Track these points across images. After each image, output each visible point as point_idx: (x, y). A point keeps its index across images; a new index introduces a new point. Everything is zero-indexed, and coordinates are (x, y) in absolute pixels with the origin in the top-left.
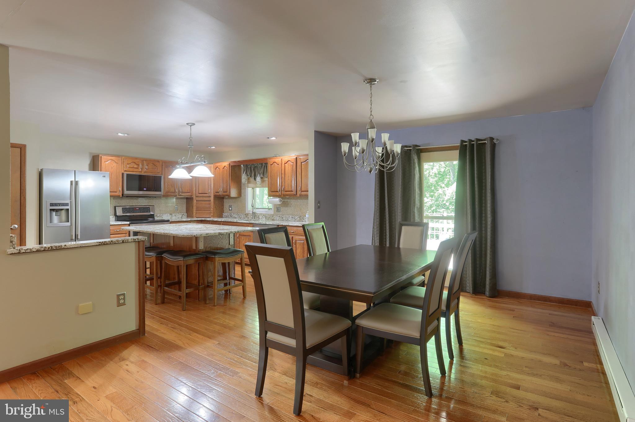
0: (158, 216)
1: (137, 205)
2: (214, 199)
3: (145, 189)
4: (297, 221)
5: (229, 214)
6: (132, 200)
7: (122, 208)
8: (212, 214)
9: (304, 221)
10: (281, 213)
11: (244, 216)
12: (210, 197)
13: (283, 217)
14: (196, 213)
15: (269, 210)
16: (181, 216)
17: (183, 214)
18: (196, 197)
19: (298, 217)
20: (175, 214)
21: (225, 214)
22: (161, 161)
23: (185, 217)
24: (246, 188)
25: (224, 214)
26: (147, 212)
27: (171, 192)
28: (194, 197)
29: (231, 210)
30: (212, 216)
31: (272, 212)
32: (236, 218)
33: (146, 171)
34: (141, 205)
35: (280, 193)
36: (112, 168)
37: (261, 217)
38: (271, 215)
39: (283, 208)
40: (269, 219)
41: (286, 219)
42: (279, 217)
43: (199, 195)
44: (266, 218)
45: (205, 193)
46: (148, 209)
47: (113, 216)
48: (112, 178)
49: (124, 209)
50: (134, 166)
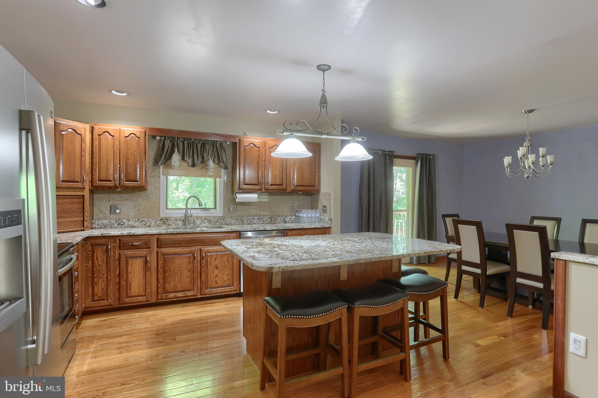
4: (267, 223)
5: (113, 221)
8: (86, 224)
9: (277, 222)
10: (236, 214)
11: (158, 222)
13: (243, 219)
19: (268, 217)
21: (99, 223)
24: (161, 175)
25: (97, 223)
29: (120, 213)
31: (219, 214)
32: (134, 227)
35: (261, 186)
38: (220, 217)
39: (239, 206)
40: (216, 223)
41: (248, 221)
42: (237, 220)
43: (61, 184)
44: (209, 223)
45: (76, 180)
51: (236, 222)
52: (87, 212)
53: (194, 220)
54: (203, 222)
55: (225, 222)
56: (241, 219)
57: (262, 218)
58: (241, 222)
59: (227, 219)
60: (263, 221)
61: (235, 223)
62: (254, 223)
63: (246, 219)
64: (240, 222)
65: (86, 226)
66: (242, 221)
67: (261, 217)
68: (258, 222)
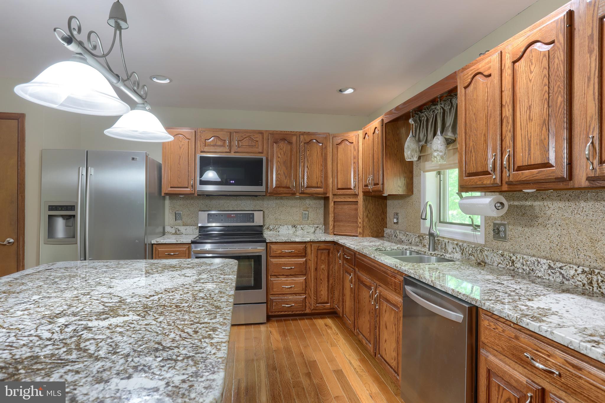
0: (272, 228)
1: (236, 209)
2: (364, 200)
3: (232, 182)
5: (393, 232)
6: (228, 201)
7: (208, 214)
8: (360, 230)
10: (507, 245)
12: (356, 195)
13: (514, 258)
14: (334, 226)
15: (475, 229)
16: (313, 230)
17: (316, 226)
18: (334, 195)
20: (302, 226)
21: (387, 232)
22: (266, 131)
23: (321, 231)
24: (422, 172)
26: (249, 221)
27: (283, 187)
28: (330, 195)
29: (397, 223)
30: (360, 233)
31: (479, 237)
32: (403, 241)
33: (236, 150)
34: (242, 209)
35: (496, 176)
36: (180, 148)
37: (450, 248)
38: (477, 245)
39: (512, 227)
40: (470, 256)
41: (525, 267)
42: (502, 258)
43: (337, 192)
44: (462, 254)
45: (348, 187)
46: (251, 217)
47: (194, 227)
48: (180, 165)
49: (211, 216)
50: (216, 143)
51: (501, 262)
52: (360, 218)
53: (445, 244)
54: (455, 250)
55: (482, 256)
56: (511, 258)
57: (561, 268)
58: (510, 264)
59: (486, 252)
60: (563, 277)
61: (500, 265)
62: (538, 276)
63: (521, 260)
64: (507, 263)
66: (513, 262)
67: (559, 265)
68: (549, 275)
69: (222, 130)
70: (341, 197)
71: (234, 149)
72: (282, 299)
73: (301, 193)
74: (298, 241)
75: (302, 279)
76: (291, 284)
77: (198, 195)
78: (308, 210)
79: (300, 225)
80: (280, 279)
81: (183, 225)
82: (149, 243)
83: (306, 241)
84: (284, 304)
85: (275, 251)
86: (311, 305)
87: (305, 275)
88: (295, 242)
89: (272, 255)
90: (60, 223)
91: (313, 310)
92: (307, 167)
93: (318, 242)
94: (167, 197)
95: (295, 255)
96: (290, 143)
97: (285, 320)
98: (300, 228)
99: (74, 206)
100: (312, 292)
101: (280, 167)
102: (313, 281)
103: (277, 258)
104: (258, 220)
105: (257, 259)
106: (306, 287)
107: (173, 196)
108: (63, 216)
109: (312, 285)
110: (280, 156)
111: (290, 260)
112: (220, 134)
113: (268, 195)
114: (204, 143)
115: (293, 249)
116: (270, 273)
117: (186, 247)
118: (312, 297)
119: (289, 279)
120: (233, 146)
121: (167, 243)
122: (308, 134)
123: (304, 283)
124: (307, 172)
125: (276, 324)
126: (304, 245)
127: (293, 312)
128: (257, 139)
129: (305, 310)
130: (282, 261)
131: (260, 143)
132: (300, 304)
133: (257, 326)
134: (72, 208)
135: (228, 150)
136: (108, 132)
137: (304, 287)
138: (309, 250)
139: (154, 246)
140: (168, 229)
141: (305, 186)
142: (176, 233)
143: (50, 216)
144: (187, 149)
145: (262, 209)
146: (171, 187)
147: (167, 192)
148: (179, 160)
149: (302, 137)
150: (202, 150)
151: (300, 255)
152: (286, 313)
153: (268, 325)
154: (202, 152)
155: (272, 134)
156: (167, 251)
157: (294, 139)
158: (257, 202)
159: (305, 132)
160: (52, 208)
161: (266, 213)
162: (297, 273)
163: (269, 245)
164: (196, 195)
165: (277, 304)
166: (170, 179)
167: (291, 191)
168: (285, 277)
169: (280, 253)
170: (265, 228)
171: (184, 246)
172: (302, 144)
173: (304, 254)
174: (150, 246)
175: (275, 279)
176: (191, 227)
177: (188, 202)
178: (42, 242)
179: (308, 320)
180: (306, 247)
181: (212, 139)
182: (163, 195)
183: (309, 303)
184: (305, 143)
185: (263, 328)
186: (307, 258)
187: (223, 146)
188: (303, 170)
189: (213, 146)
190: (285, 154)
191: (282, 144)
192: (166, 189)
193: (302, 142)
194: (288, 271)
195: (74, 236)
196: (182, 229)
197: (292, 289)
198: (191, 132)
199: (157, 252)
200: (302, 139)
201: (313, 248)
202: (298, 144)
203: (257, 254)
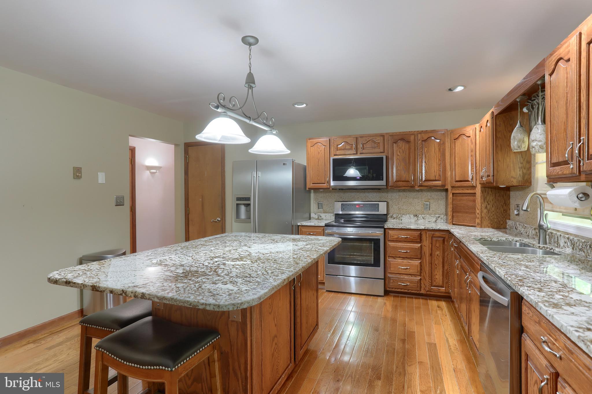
0: (395, 217)
1: (364, 200)
2: (482, 192)
5: (513, 223)
6: (358, 194)
7: (342, 204)
8: (478, 221)
11: (533, 232)
12: (474, 187)
14: (453, 217)
16: (434, 219)
17: (438, 216)
18: (452, 187)
20: (423, 216)
22: (387, 134)
23: (442, 221)
25: (510, 224)
26: (375, 211)
27: (403, 181)
28: (449, 187)
29: (518, 214)
30: (478, 224)
32: (521, 234)
33: (362, 152)
34: (370, 200)
36: (319, 153)
37: (561, 243)
43: (455, 184)
44: (573, 249)
45: (466, 180)
46: (377, 207)
47: (331, 214)
48: (319, 166)
49: (344, 205)
50: (345, 147)
52: (478, 210)
65: (478, 223)
69: (350, 136)
70: (459, 189)
71: (360, 150)
72: (398, 278)
73: (419, 186)
74: (413, 228)
75: (417, 262)
76: (406, 265)
77: (332, 189)
78: (430, 201)
79: (421, 215)
80: (397, 260)
81: (324, 213)
82: (296, 224)
83: (421, 228)
84: (400, 282)
85: (393, 236)
86: (426, 287)
87: (420, 259)
88: (411, 229)
89: (389, 239)
90: (243, 209)
91: (428, 291)
92: (425, 162)
93: (432, 230)
94: (312, 191)
95: (410, 240)
96: (408, 142)
97: (401, 297)
98: (422, 218)
99: (250, 198)
100: (427, 275)
101: (399, 163)
102: (427, 265)
103: (395, 242)
104: (382, 209)
105: (376, 242)
106: (421, 269)
107: (316, 190)
108: (244, 204)
109: (427, 268)
110: (399, 154)
111: (406, 244)
112: (349, 140)
113: (389, 188)
114: (336, 148)
115: (408, 235)
116: (388, 254)
117: (321, 229)
118: (427, 279)
119: (405, 261)
120: (359, 148)
121: (308, 225)
122: (426, 132)
123: (419, 266)
124: (425, 167)
125: (392, 298)
126: (420, 232)
127: (408, 290)
128: (379, 142)
129: (421, 290)
130: (398, 245)
131: (381, 145)
132: (415, 285)
133: (376, 297)
134: (248, 199)
135: (355, 153)
136: (251, 151)
137: (419, 270)
138: (424, 237)
139: (300, 227)
140: (313, 215)
141: (424, 179)
142: (318, 219)
143: (237, 204)
144: (324, 153)
145: (386, 200)
146: (313, 184)
147: (310, 187)
148: (318, 163)
149: (420, 135)
150: (335, 153)
151: (415, 241)
152: (402, 290)
153: (385, 298)
154: (335, 155)
155: (392, 135)
156: (308, 231)
157: (412, 138)
158: (382, 194)
159: (422, 131)
160: (238, 199)
161: (390, 203)
162: (412, 257)
163: (387, 230)
164: (331, 189)
165: (394, 281)
166: (312, 177)
167: (410, 184)
168: (402, 259)
169: (397, 238)
170: (389, 216)
171: (320, 228)
172: (419, 142)
173: (419, 240)
174: (297, 227)
175: (392, 260)
176: (329, 214)
177: (327, 194)
178: (233, 221)
179: (423, 300)
180: (421, 234)
181: (343, 143)
182: (307, 189)
183: (424, 284)
184: (422, 141)
185: (380, 300)
186: (422, 244)
187: (351, 149)
188: (421, 165)
189: (343, 149)
190: (403, 152)
191: (400, 143)
192: (309, 185)
193: (419, 140)
194: (404, 253)
195: (250, 218)
196: (323, 215)
197: (408, 270)
198: (327, 141)
199: (301, 232)
200: (419, 138)
201: (428, 235)
202: (416, 142)
203: (376, 238)
